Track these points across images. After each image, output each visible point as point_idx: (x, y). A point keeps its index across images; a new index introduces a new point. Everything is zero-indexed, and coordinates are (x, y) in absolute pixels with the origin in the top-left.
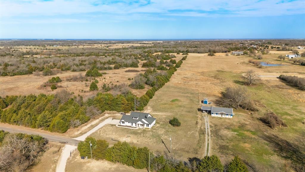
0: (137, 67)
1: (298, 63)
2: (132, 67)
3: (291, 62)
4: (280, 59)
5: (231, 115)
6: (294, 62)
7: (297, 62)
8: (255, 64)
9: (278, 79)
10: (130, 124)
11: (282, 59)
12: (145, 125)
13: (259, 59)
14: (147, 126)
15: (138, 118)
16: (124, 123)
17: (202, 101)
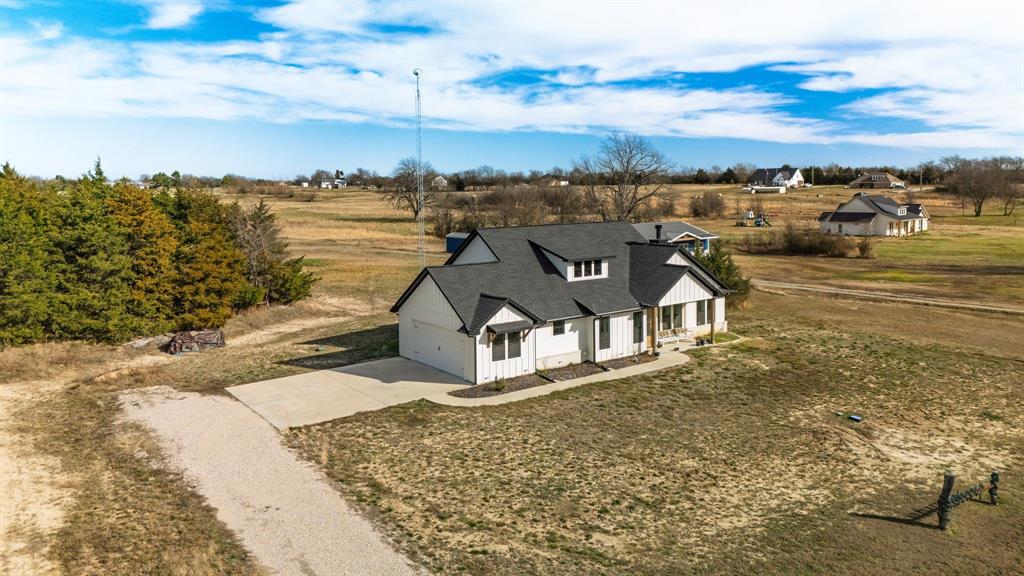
10: (570, 345)
15: (605, 266)
16: (516, 353)
17: (436, 253)
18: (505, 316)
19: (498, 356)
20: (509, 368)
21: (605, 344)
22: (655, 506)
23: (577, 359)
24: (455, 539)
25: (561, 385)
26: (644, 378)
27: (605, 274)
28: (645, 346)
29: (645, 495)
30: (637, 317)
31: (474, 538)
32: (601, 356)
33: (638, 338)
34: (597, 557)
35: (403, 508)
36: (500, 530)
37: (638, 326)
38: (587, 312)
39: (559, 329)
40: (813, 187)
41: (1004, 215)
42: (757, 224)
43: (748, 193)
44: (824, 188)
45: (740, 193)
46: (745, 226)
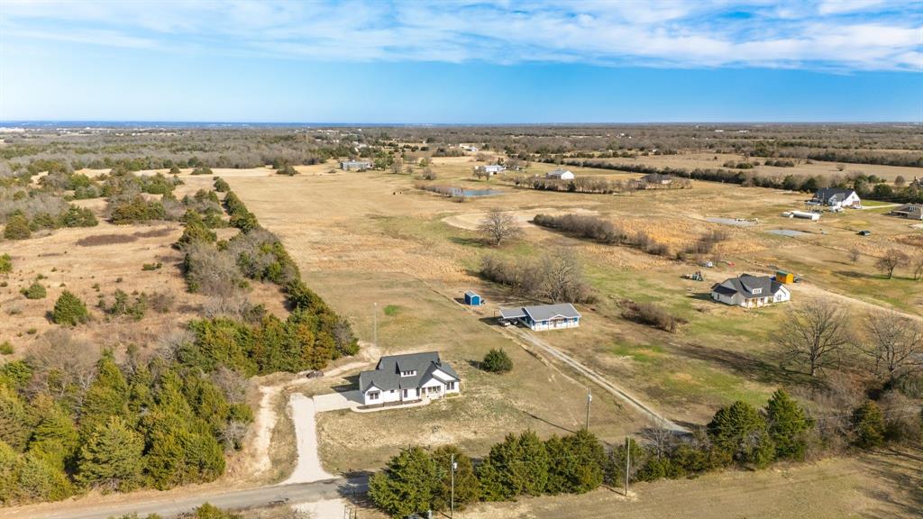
0: (93, 225)
1: (526, 186)
2: (69, 226)
3: (508, 183)
4: (477, 178)
5: (576, 319)
6: (517, 183)
7: (525, 183)
8: (443, 193)
9: (533, 226)
10: (395, 396)
11: (484, 178)
12: (443, 387)
13: (428, 178)
14: (448, 388)
15: (415, 372)
16: (377, 398)
17: (459, 300)
18: (373, 389)
19: (372, 398)
20: (374, 402)
21: (406, 396)
23: (398, 400)
24: (327, 440)
27: (414, 374)
28: (419, 398)
29: (367, 438)
30: (418, 389)
31: (330, 440)
32: (404, 399)
33: (418, 395)
36: (335, 440)
37: (418, 392)
38: (400, 388)
39: (392, 391)
40: (864, 208)
41: (915, 279)
42: (694, 279)
43: (788, 216)
44: (871, 211)
45: (783, 216)
46: (688, 278)
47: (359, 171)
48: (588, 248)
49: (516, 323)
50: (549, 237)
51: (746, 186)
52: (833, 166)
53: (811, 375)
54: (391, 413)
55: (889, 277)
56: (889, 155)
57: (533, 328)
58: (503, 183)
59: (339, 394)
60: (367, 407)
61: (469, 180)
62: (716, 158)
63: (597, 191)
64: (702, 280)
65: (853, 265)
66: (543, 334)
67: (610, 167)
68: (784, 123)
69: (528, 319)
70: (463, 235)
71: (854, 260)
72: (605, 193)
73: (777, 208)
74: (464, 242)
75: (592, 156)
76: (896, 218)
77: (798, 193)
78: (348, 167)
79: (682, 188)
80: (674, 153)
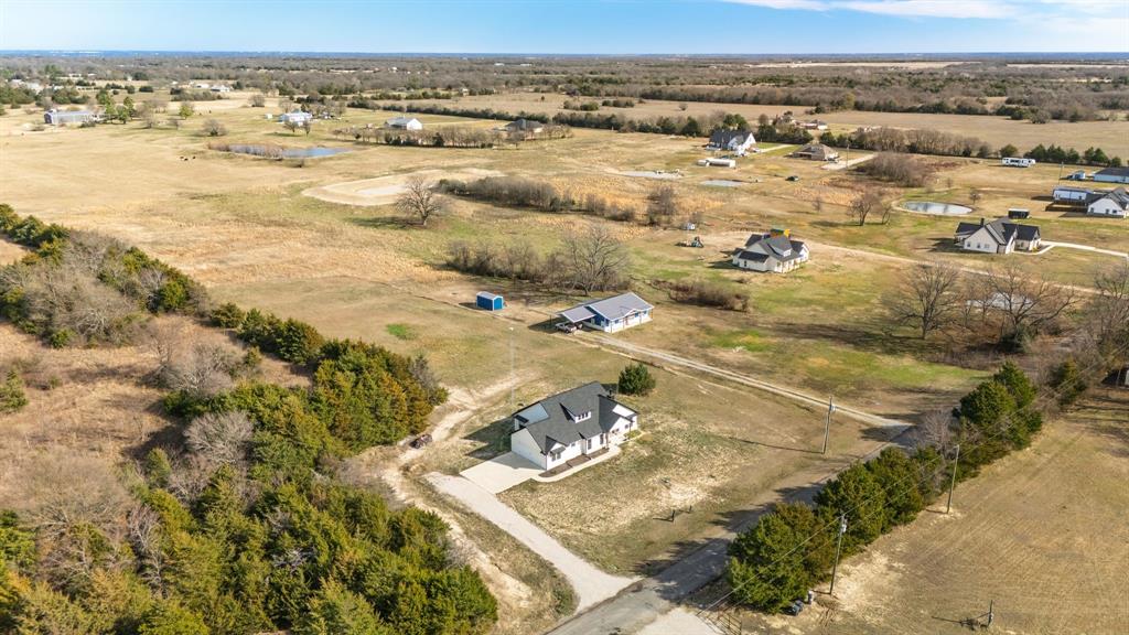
1: (374, 141)
3: (341, 137)
5: (646, 311)
7: (366, 136)
10: (578, 450)
13: (215, 133)
14: (627, 426)
15: (590, 414)
17: (468, 305)
18: (556, 447)
19: (554, 460)
20: (558, 464)
22: (604, 519)
24: (559, 531)
25: (576, 469)
26: (604, 464)
27: (589, 416)
28: (605, 445)
29: (602, 516)
30: (602, 435)
31: (563, 530)
32: (588, 452)
33: (602, 442)
34: (591, 534)
35: (543, 523)
36: (569, 529)
37: (602, 439)
38: (583, 438)
39: (573, 444)
40: (763, 151)
41: (882, 224)
42: (693, 246)
43: (704, 165)
44: (772, 153)
45: (697, 164)
46: (685, 245)
47: (83, 126)
48: (539, 219)
49: (581, 326)
50: (477, 209)
51: (625, 131)
52: (676, 105)
53: (923, 338)
54: (590, 474)
55: (862, 224)
56: (714, 91)
57: (607, 329)
58: (334, 137)
59: (489, 462)
60: (553, 472)
61: (276, 134)
62: (543, 98)
63: (472, 144)
64: (702, 246)
65: (818, 214)
66: (621, 335)
67: (446, 113)
68: (558, 55)
69: (598, 319)
70: (359, 214)
71: (818, 208)
72: (483, 146)
73: (684, 156)
74: (376, 223)
75: (398, 98)
76: (800, 160)
77: (682, 137)
78: (61, 120)
79: (563, 137)
80: (490, 93)
